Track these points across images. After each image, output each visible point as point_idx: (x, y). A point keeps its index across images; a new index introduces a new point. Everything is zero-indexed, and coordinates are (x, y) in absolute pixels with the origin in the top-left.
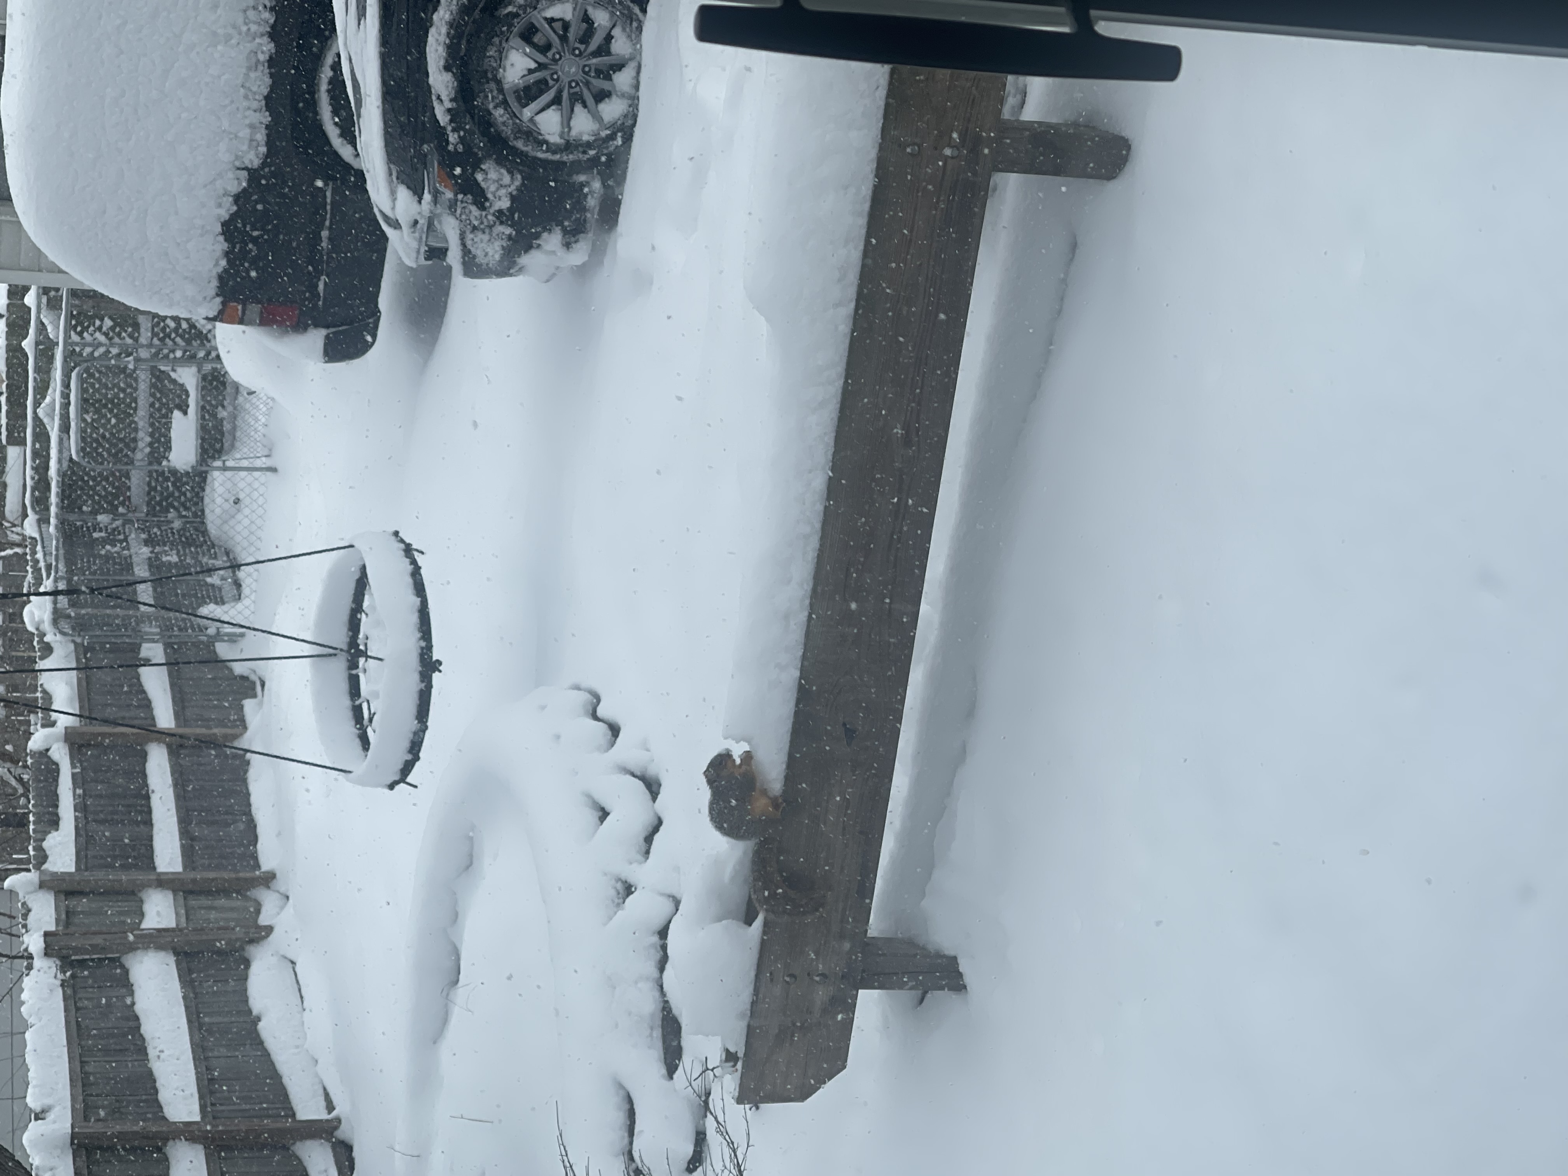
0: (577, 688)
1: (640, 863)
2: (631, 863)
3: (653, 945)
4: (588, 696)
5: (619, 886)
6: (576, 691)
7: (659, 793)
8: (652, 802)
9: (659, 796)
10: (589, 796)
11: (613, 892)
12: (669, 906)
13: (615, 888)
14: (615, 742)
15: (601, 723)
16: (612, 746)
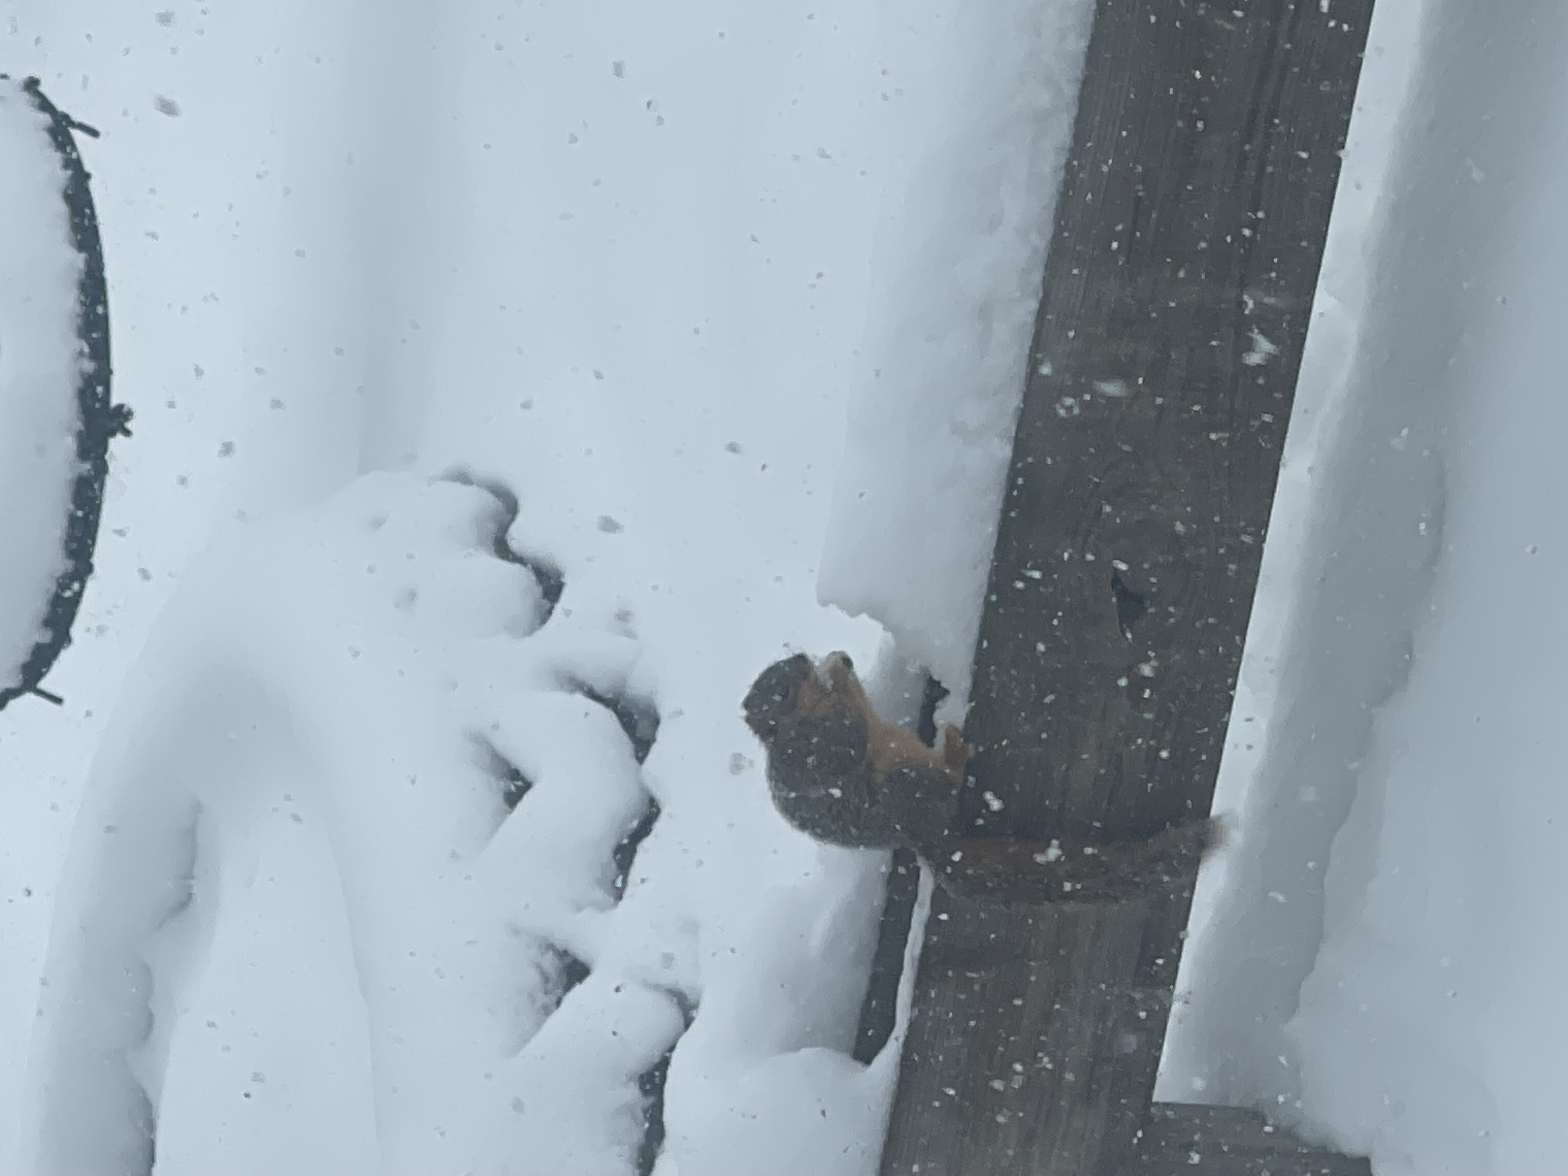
0: (463, 478)
1: (602, 908)
2: (579, 908)
3: (628, 1108)
4: (490, 501)
5: (550, 962)
6: (458, 486)
7: (654, 740)
8: (634, 763)
9: (655, 749)
10: (480, 741)
11: (533, 978)
12: (670, 1014)
13: (539, 966)
14: (550, 612)
15: (517, 566)
16: (544, 621)
